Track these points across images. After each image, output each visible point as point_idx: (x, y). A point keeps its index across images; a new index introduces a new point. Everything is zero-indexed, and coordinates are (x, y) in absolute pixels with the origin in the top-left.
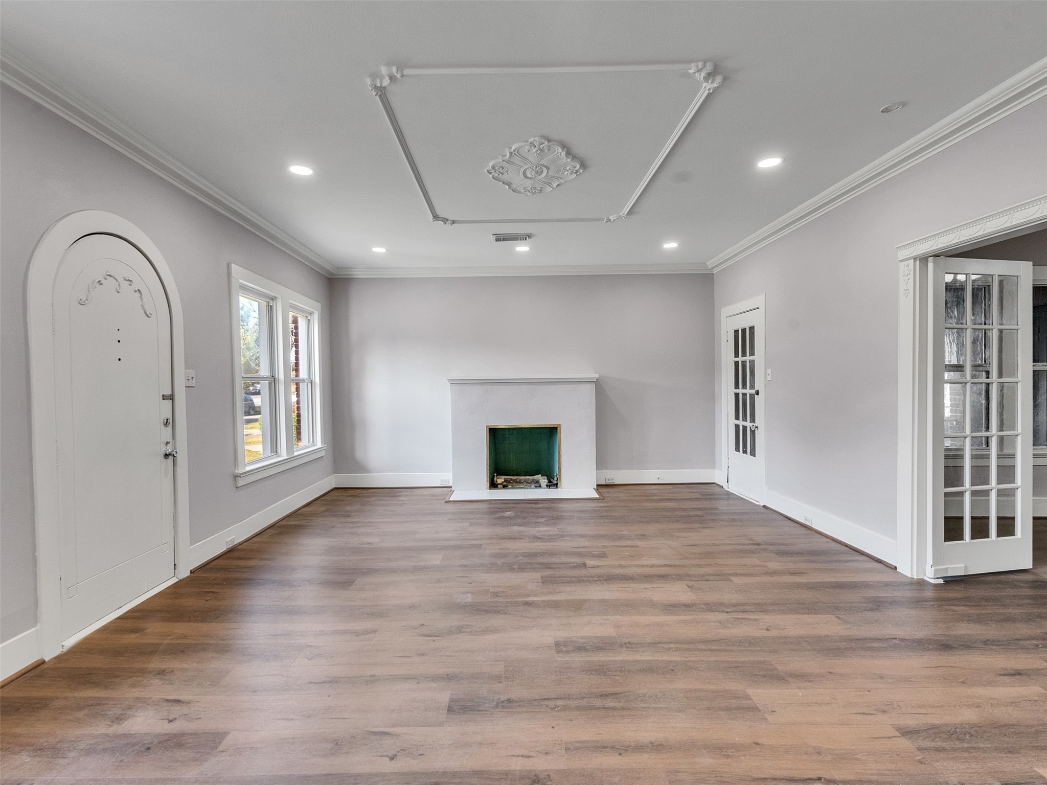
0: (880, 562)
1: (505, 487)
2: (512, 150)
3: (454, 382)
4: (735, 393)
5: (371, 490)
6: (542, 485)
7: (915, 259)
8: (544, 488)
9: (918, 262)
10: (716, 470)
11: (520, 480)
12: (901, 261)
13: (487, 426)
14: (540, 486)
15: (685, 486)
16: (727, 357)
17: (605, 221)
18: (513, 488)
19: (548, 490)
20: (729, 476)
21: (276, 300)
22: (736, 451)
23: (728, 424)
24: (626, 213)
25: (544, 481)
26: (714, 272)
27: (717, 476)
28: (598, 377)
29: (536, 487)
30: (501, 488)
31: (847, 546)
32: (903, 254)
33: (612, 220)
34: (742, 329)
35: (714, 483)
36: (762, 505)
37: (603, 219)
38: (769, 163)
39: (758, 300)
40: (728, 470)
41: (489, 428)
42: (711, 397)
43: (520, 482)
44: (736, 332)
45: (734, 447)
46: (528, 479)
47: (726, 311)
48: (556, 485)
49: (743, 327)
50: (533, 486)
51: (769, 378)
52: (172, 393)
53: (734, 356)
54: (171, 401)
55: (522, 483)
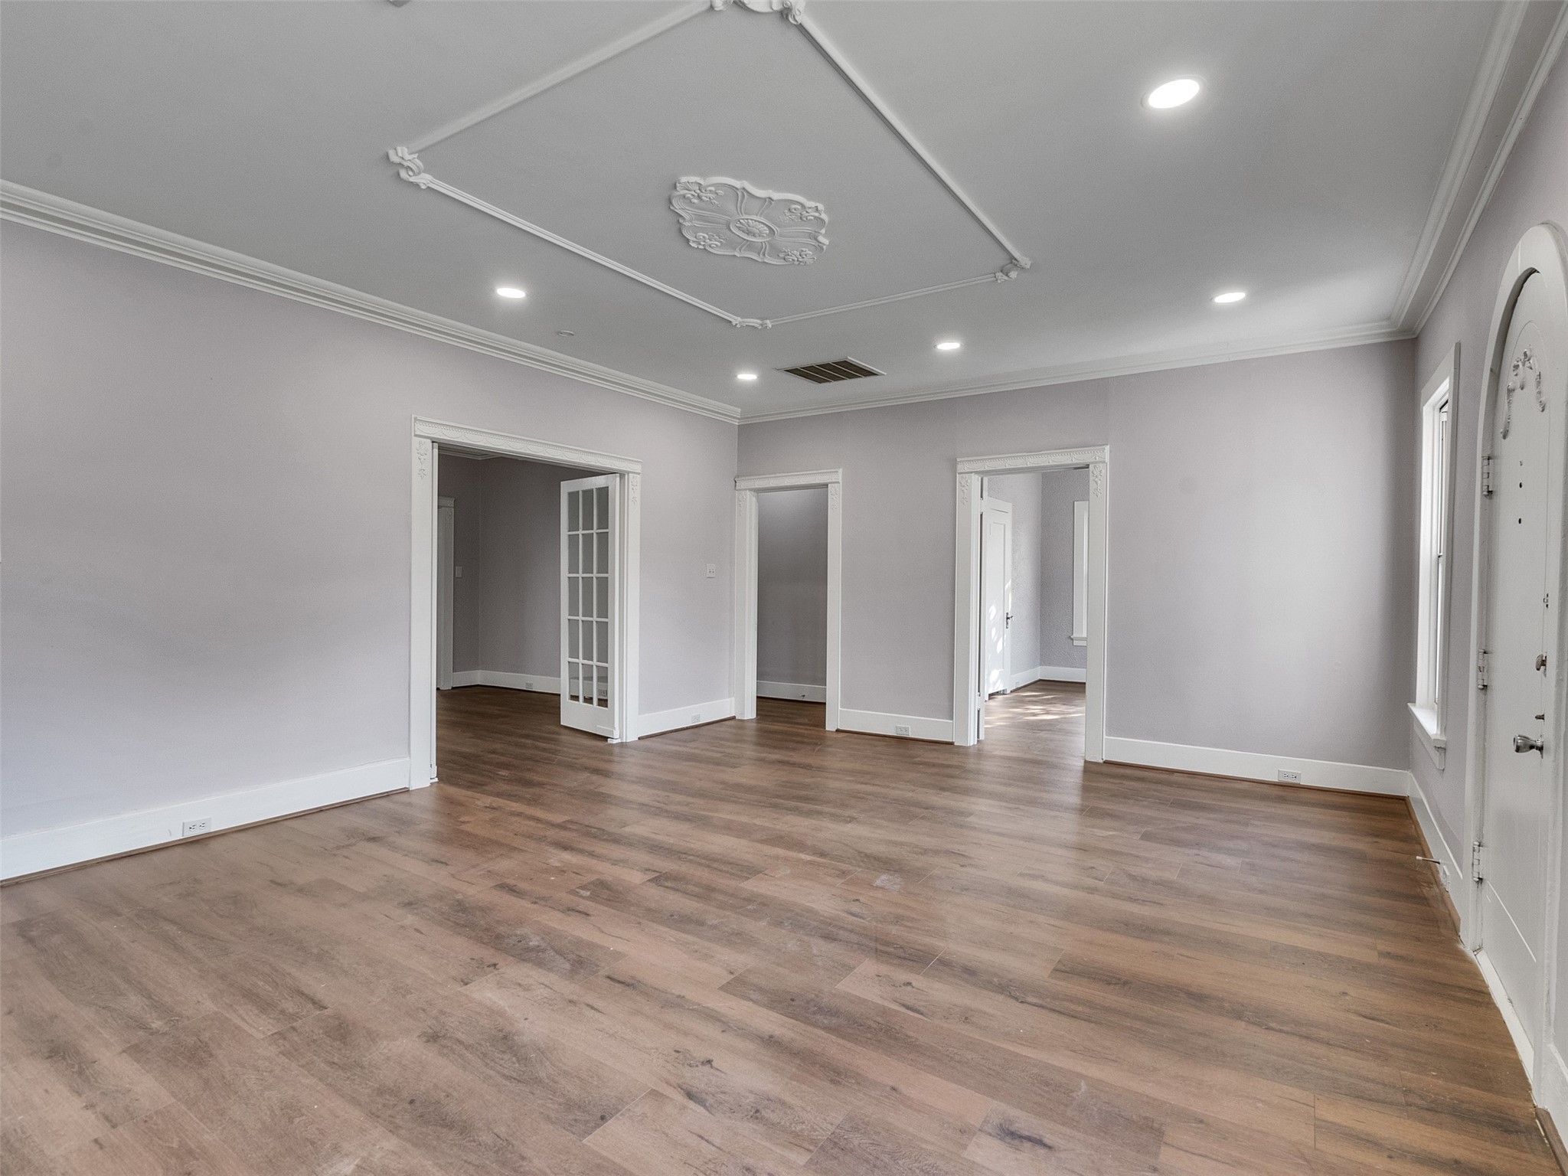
7: (433, 441)
9: (434, 446)
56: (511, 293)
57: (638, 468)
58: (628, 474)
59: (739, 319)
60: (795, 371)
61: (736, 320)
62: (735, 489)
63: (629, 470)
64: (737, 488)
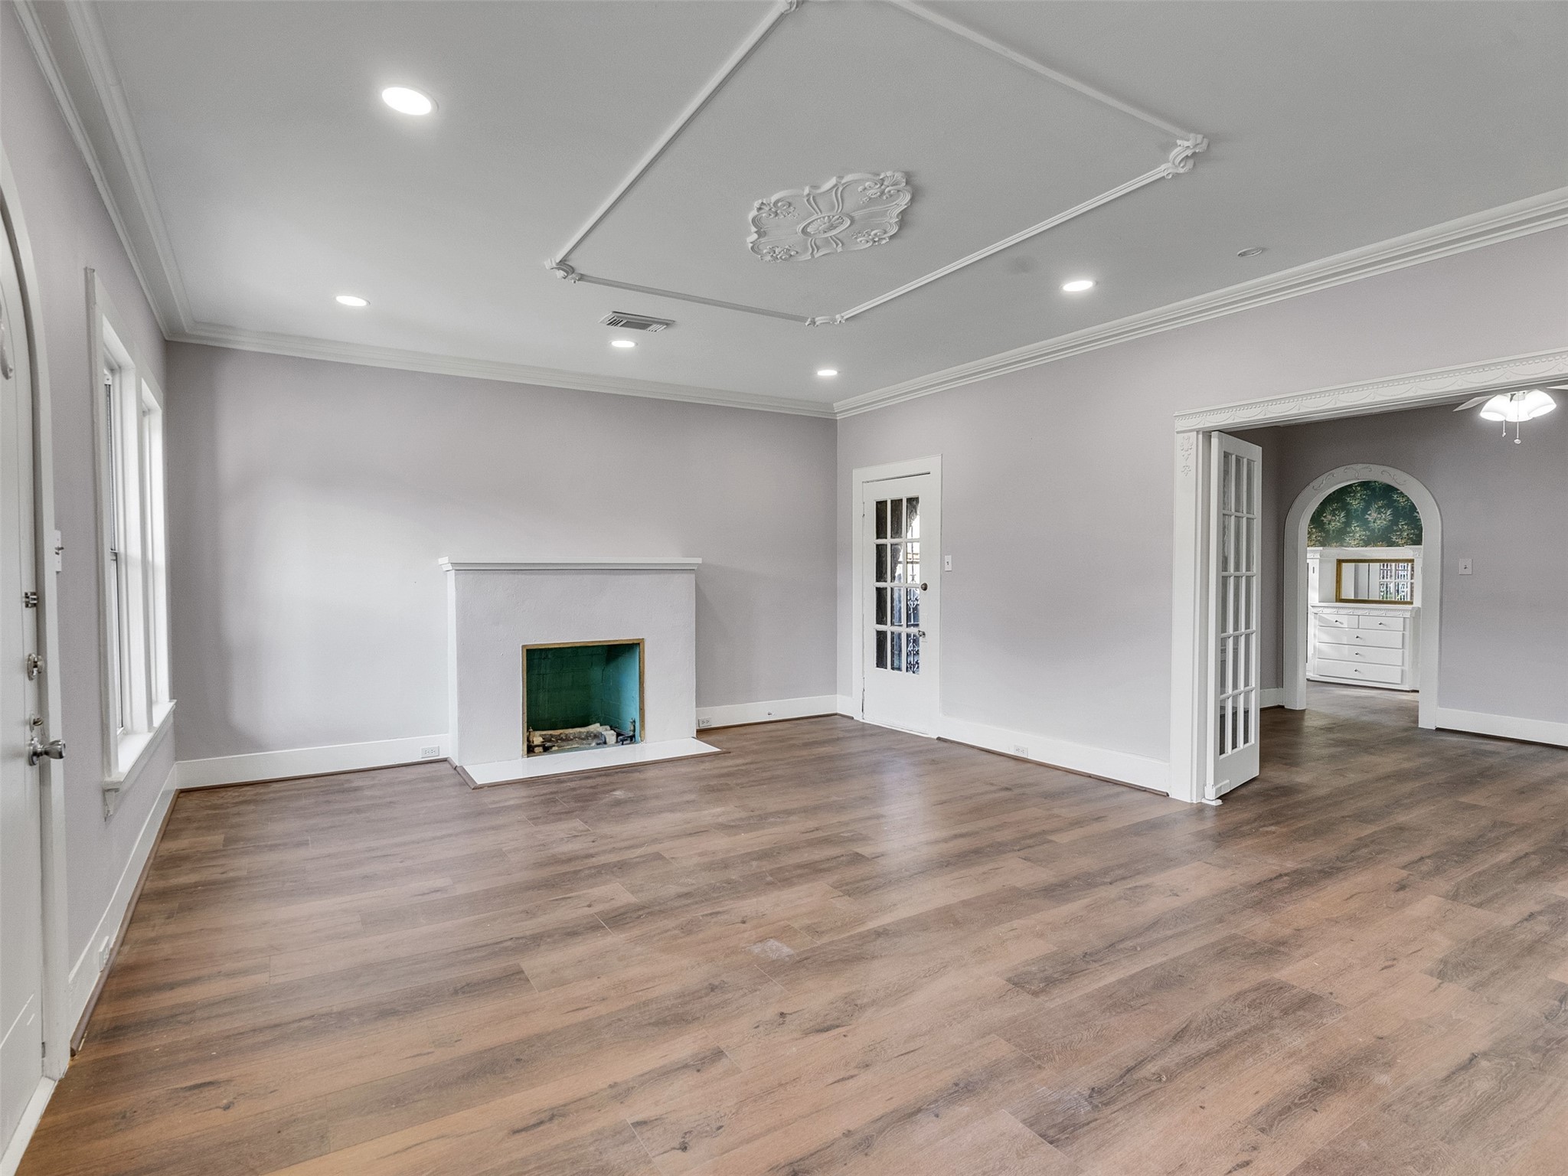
0: (1145, 791)
1: (546, 749)
2: (843, 181)
3: (461, 568)
4: (877, 588)
5: (275, 785)
6: (607, 740)
7: (1198, 432)
8: (613, 746)
9: (1201, 436)
10: (837, 695)
11: (566, 735)
12: (1178, 433)
13: (523, 646)
14: (605, 743)
15: (805, 721)
16: (863, 538)
17: (807, 324)
18: (561, 750)
19: (621, 748)
20: (865, 703)
21: (120, 372)
22: (878, 666)
23: (863, 630)
24: (845, 318)
25: (610, 735)
26: (838, 418)
27: (843, 704)
28: (701, 562)
29: (598, 744)
30: (539, 754)
31: (1090, 777)
32: (1180, 425)
33: (817, 323)
34: (892, 501)
35: (836, 714)
36: (936, 737)
37: (804, 320)
38: (1078, 286)
39: (932, 463)
40: (863, 694)
41: (527, 650)
42: (830, 595)
43: (567, 739)
44: (881, 506)
45: (875, 662)
46: (580, 732)
47: (859, 475)
48: (632, 739)
49: (896, 497)
50: (594, 744)
51: (948, 568)
52: (37, 588)
53: (875, 537)
54: (35, 608)
55: (572, 740)
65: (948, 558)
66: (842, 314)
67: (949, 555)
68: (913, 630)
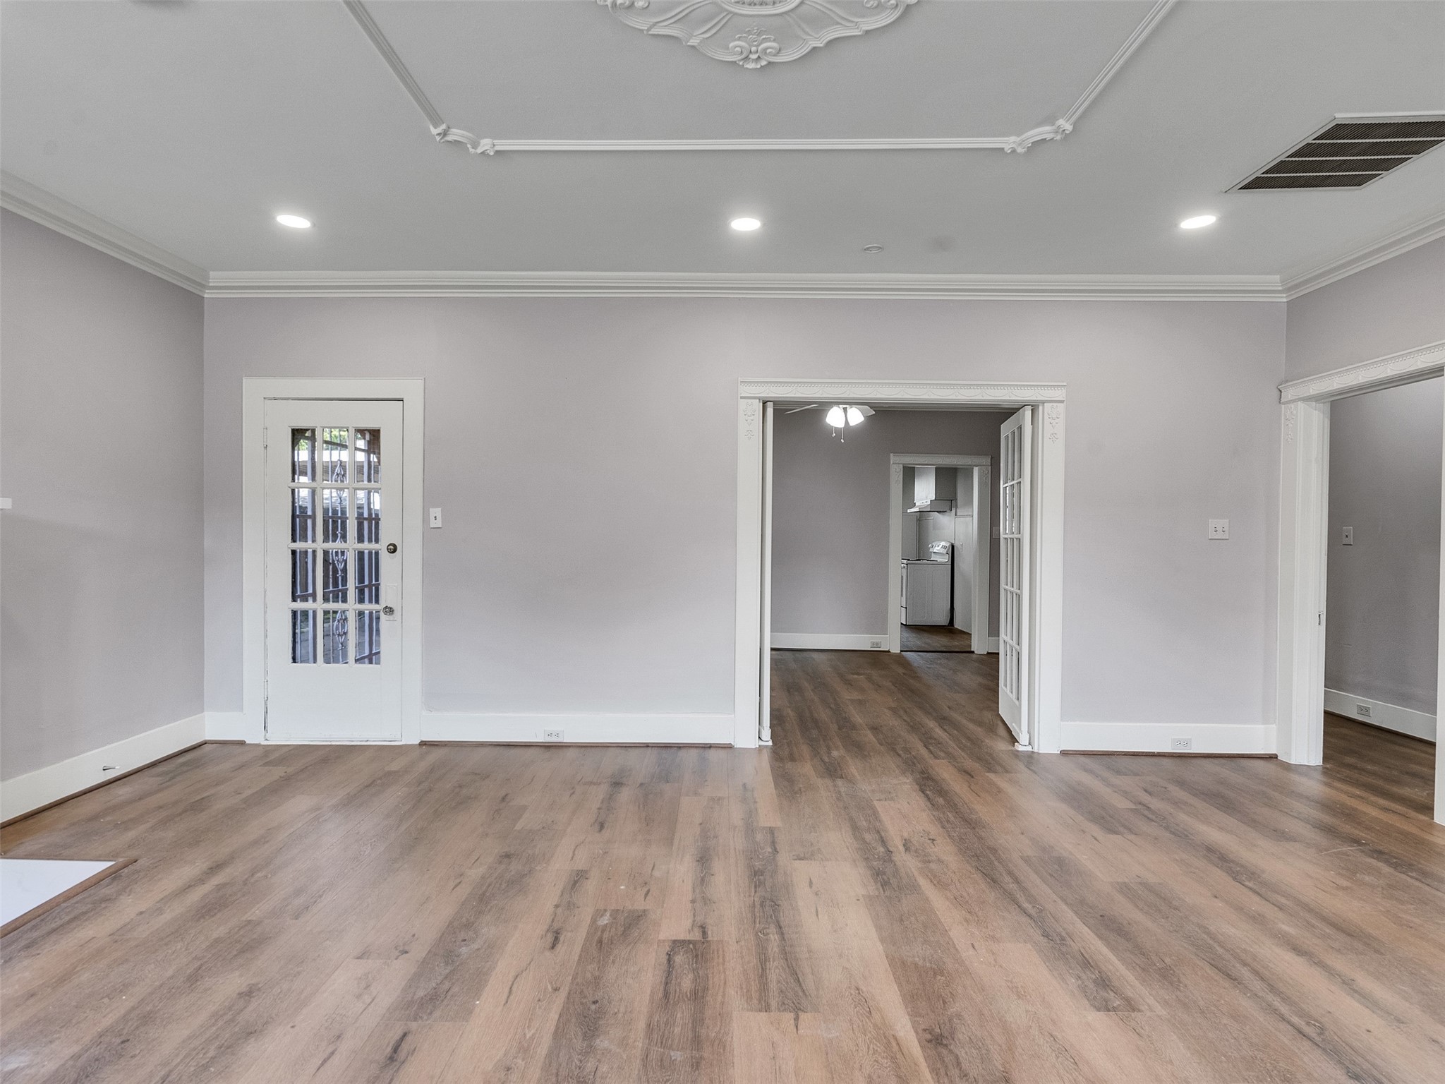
7: (760, 400)
9: (761, 405)
10: (206, 713)
22: (295, 662)
26: (207, 296)
32: (746, 390)
35: (205, 743)
45: (290, 656)
56: (746, 224)
57: (1059, 394)
58: (1044, 403)
59: (1013, 139)
60: (1256, 184)
61: (1009, 143)
62: (1280, 403)
63: (1044, 399)
64: (1282, 400)
65: (436, 512)
66: (496, 142)
67: (437, 506)
68: (367, 607)
